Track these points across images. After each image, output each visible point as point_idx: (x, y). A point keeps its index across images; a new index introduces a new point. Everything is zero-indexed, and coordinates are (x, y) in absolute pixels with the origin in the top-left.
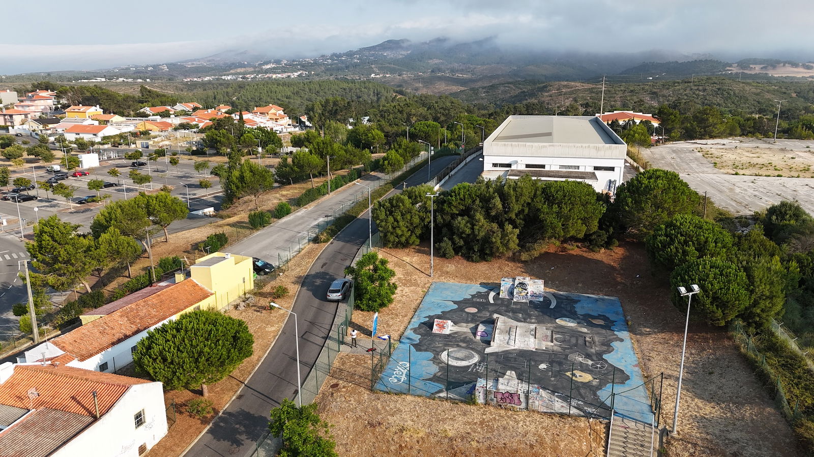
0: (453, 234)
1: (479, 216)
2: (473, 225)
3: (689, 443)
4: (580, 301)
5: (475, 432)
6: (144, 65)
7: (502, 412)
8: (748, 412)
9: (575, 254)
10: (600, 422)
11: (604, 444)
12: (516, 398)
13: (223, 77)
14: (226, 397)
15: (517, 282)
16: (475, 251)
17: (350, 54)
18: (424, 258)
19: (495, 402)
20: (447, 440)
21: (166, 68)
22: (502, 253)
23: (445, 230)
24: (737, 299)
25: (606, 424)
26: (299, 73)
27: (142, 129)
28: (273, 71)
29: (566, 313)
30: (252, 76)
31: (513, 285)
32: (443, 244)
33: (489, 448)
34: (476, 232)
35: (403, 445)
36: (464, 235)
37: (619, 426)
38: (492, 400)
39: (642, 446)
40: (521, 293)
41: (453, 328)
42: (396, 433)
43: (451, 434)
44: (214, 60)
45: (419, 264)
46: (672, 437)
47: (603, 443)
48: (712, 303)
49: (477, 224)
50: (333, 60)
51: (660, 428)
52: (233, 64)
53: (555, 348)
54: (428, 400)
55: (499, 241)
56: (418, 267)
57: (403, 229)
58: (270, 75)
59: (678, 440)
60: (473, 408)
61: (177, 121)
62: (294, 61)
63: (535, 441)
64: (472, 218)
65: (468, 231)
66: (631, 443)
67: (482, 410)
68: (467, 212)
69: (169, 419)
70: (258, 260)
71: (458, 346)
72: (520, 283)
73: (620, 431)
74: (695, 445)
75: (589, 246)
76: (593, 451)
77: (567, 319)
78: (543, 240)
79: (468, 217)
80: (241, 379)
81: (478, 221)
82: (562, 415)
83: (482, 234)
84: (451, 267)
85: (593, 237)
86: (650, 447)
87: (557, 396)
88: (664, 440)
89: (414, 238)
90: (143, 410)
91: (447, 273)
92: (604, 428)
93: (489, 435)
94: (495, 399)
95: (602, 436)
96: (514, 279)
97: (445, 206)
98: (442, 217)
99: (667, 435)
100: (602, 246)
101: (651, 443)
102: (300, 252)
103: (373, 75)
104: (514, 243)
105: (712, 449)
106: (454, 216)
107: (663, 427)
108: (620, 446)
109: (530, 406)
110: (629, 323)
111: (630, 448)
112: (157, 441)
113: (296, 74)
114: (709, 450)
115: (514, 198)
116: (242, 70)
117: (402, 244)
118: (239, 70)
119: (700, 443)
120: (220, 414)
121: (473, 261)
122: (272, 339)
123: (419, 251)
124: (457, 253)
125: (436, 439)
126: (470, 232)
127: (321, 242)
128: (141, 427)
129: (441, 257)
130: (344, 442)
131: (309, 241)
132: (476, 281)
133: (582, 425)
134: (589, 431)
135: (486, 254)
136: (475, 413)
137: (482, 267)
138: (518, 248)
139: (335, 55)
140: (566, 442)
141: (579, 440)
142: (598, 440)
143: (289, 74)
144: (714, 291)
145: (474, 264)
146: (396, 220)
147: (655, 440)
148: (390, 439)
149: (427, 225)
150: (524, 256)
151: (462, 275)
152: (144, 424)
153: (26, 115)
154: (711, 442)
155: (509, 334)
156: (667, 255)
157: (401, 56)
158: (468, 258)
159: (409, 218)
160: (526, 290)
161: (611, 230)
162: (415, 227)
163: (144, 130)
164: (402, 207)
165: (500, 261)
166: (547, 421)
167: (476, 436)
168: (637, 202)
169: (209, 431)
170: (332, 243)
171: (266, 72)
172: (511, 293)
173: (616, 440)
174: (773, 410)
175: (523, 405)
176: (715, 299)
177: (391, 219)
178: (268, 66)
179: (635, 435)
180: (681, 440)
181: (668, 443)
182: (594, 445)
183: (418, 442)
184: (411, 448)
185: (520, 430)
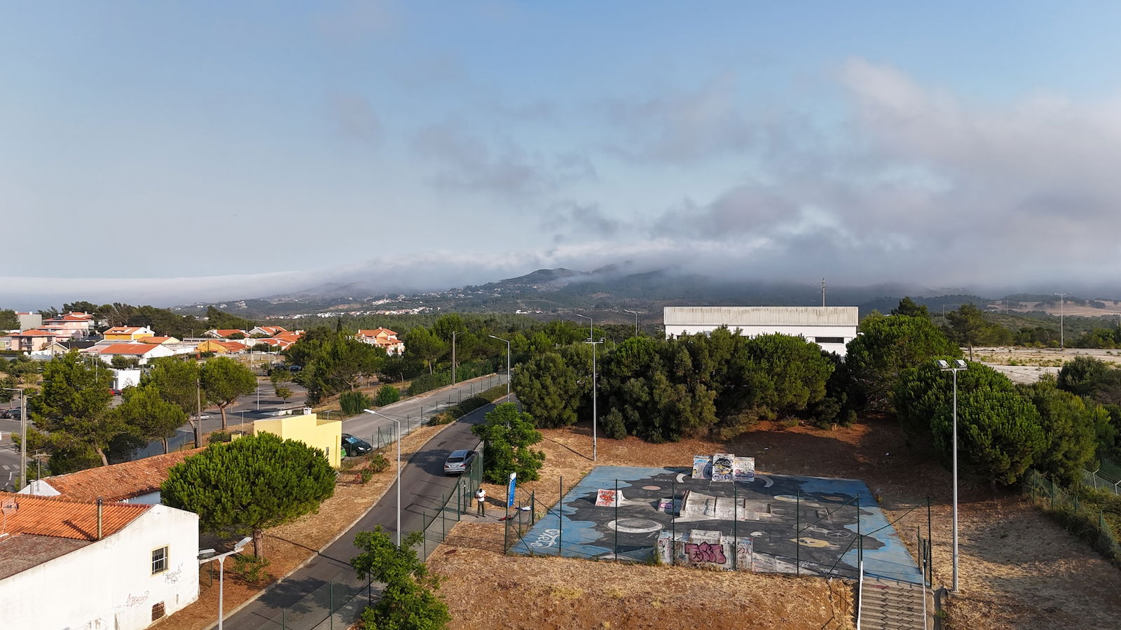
0: (626, 402)
1: (660, 376)
2: (651, 389)
3: (979, 601)
4: (807, 482)
5: (658, 592)
6: (217, 302)
7: (699, 573)
8: (1062, 566)
9: (797, 432)
10: (845, 584)
11: (852, 611)
12: (717, 552)
13: (319, 315)
14: (289, 565)
15: (716, 458)
16: (655, 427)
17: (489, 287)
18: (585, 439)
19: (687, 561)
20: (615, 602)
21: (244, 305)
22: (694, 427)
23: (612, 399)
24: (1029, 438)
25: (853, 585)
26: (421, 309)
27: (204, 349)
28: (386, 307)
29: (787, 491)
30: (358, 314)
31: (712, 462)
32: (610, 417)
33: (679, 610)
34: (657, 398)
35: (551, 610)
36: (639, 404)
37: (873, 586)
38: (682, 557)
39: (910, 609)
40: (722, 471)
41: (624, 502)
42: (540, 595)
43: (621, 594)
44: (308, 296)
45: (576, 446)
46: (954, 597)
47: (850, 609)
48: (993, 446)
49: (657, 386)
50: (466, 294)
51: (934, 588)
52: (334, 300)
53: (774, 519)
54: (588, 562)
55: (688, 409)
56: (575, 450)
57: (554, 399)
58: (382, 312)
59: (964, 600)
60: (653, 569)
61: (251, 343)
62: (414, 296)
63: (747, 602)
64: (649, 380)
65: (645, 397)
66: (892, 607)
67: (667, 571)
68: (644, 372)
69: (201, 582)
70: (349, 436)
71: (632, 516)
72: (720, 460)
73: (875, 592)
74: (988, 603)
75: (815, 423)
76: (837, 619)
77: (790, 496)
78: (751, 408)
79: (645, 378)
80: (314, 548)
81: (659, 382)
82: (786, 576)
83: (665, 401)
84: (622, 449)
85: (821, 408)
86: (922, 610)
87: (778, 559)
88: (943, 602)
89: (568, 412)
90: (166, 548)
91: (617, 456)
92: (851, 591)
93: (680, 595)
94: (687, 555)
95: (848, 601)
96: (712, 457)
97: (613, 366)
98: (609, 381)
99: (946, 594)
100: (834, 420)
101: (922, 605)
102: (408, 435)
103: (518, 312)
104: (710, 411)
105: (1015, 606)
106: (624, 379)
107: (939, 588)
108: (877, 611)
109: (739, 563)
110: (880, 499)
111: (892, 613)
112: (181, 606)
113: (416, 311)
114: (1011, 608)
115: (706, 352)
116: (346, 307)
117: (552, 421)
118: (341, 307)
119: (995, 600)
120: (279, 581)
121: (653, 442)
122: (363, 511)
123: (576, 432)
124: (630, 433)
125: (600, 601)
126: (648, 399)
127: (439, 424)
128: (160, 575)
129: (608, 437)
130: (462, 609)
131: (422, 425)
132: (658, 463)
133: (818, 585)
134: (829, 593)
135: (672, 430)
136: (658, 574)
137: (667, 449)
138: (716, 420)
139: (469, 288)
140: (795, 604)
141: (814, 603)
142: (843, 606)
143: (408, 310)
144: (994, 428)
145: (655, 445)
146: (544, 387)
147: (929, 602)
148: (531, 603)
149: (588, 394)
150: (726, 432)
151: (638, 459)
152: (165, 572)
153: (50, 338)
154: (1013, 599)
155: (706, 504)
156: (924, 405)
157: (555, 290)
158: (646, 438)
159: (562, 382)
160: (729, 467)
161: (844, 396)
162: (571, 397)
163: (207, 350)
164: (553, 369)
165: (692, 441)
166: (765, 581)
167: (660, 596)
168: (878, 357)
169: (262, 598)
170: (454, 425)
171: (378, 308)
172: (708, 473)
173: (869, 604)
174: (1099, 561)
175: (729, 563)
176: (997, 439)
177: (537, 384)
178: (381, 302)
179: (899, 596)
180: (969, 599)
181: (949, 604)
182: (837, 611)
183: (572, 605)
184: (562, 613)
185: (724, 590)
